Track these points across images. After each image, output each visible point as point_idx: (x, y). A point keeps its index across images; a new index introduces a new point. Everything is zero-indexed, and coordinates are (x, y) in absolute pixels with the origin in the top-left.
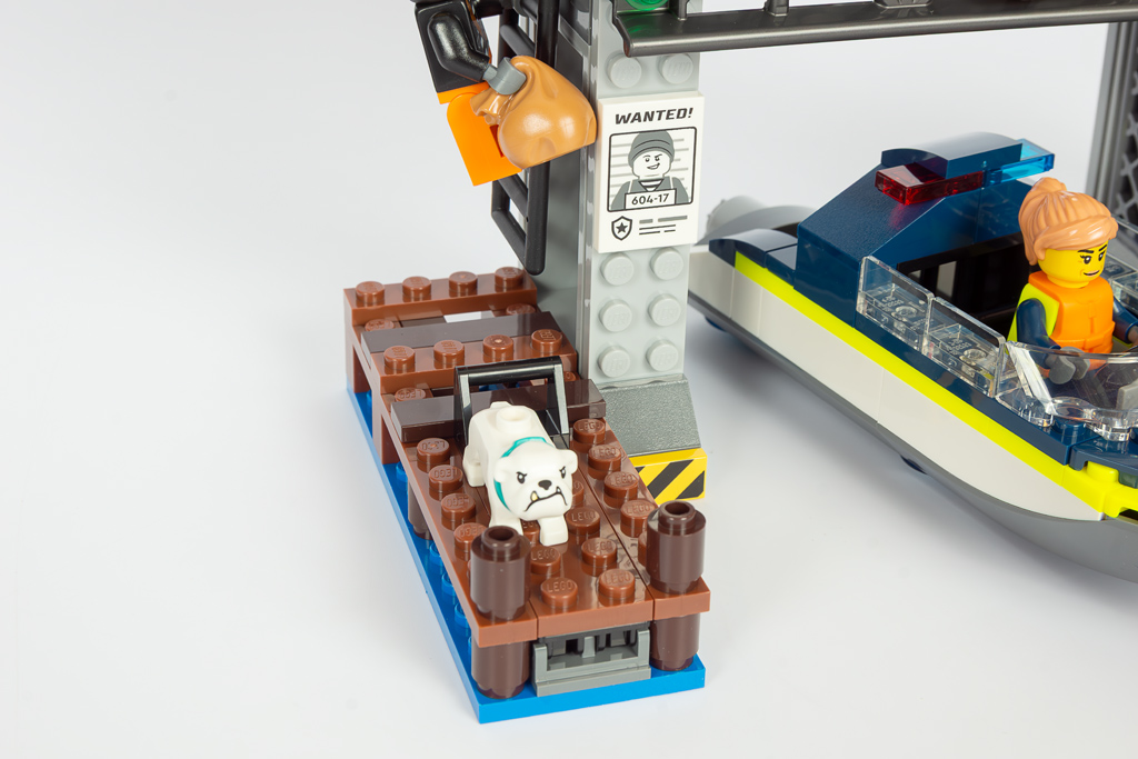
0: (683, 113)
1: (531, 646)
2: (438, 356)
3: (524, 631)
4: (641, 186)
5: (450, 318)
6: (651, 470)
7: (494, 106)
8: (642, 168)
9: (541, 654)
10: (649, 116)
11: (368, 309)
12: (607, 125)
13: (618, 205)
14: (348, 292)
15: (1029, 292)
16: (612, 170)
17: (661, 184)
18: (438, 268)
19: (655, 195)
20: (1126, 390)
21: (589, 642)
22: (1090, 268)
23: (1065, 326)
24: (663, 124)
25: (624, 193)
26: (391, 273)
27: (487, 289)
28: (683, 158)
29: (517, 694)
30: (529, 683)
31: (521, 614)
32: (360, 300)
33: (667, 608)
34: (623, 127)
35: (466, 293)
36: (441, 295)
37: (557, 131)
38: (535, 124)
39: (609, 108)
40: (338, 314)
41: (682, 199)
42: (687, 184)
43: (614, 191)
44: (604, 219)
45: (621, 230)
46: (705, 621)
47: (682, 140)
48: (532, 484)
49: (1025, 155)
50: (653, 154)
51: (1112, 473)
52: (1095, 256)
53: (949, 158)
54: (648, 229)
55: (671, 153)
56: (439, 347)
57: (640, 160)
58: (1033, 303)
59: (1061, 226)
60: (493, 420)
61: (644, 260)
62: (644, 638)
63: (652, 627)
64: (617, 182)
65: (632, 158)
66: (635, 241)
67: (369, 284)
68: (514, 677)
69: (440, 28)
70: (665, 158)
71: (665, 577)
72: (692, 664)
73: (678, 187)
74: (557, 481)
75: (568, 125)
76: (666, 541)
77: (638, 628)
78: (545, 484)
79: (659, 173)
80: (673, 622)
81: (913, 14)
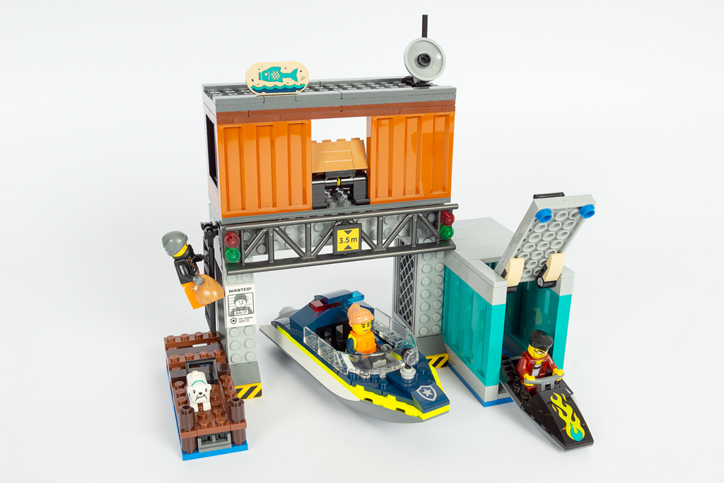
0: (249, 289)
1: (197, 438)
2: (186, 358)
3: (194, 434)
4: (238, 309)
5: (194, 346)
6: (246, 388)
7: (196, 289)
8: (238, 304)
9: (199, 441)
10: (239, 290)
11: (171, 344)
12: (227, 293)
13: (232, 314)
14: (165, 338)
15: (350, 336)
16: (230, 305)
17: (244, 308)
18: (191, 331)
19: (242, 311)
20: (374, 363)
21: (214, 438)
22: (366, 328)
23: (359, 346)
24: (243, 292)
25: (233, 311)
26: (177, 333)
27: (206, 337)
28: (250, 301)
29: (194, 452)
30: (197, 449)
31: (193, 429)
32: (168, 341)
33: (234, 427)
34: (231, 293)
35: (200, 338)
36: (192, 339)
37: (212, 295)
38: (207, 293)
39: (227, 288)
40: (162, 345)
41: (251, 312)
42: (252, 308)
43: (230, 311)
44: (228, 319)
45: (234, 321)
46: (247, 430)
47: (249, 296)
48: (197, 393)
49: (354, 296)
50: (241, 300)
51: (363, 388)
52: (366, 326)
53: (329, 298)
54: (241, 320)
55: (246, 300)
56: (186, 355)
57: (237, 302)
58: (351, 339)
59: (356, 317)
60: (191, 376)
61: (243, 329)
62: (229, 436)
63: (231, 432)
64: (231, 308)
65: (235, 302)
66: (238, 324)
67: (171, 336)
68: (192, 447)
69: (181, 267)
70: (244, 301)
71: (234, 419)
72: (244, 443)
73: (249, 309)
74: (204, 392)
75: (215, 293)
76: (233, 408)
77: (227, 433)
78: (201, 394)
79: (243, 305)
80: (237, 431)
81: (311, 260)
